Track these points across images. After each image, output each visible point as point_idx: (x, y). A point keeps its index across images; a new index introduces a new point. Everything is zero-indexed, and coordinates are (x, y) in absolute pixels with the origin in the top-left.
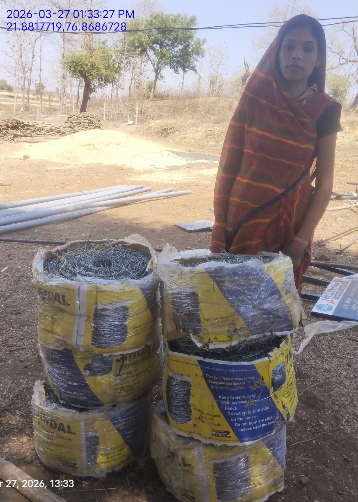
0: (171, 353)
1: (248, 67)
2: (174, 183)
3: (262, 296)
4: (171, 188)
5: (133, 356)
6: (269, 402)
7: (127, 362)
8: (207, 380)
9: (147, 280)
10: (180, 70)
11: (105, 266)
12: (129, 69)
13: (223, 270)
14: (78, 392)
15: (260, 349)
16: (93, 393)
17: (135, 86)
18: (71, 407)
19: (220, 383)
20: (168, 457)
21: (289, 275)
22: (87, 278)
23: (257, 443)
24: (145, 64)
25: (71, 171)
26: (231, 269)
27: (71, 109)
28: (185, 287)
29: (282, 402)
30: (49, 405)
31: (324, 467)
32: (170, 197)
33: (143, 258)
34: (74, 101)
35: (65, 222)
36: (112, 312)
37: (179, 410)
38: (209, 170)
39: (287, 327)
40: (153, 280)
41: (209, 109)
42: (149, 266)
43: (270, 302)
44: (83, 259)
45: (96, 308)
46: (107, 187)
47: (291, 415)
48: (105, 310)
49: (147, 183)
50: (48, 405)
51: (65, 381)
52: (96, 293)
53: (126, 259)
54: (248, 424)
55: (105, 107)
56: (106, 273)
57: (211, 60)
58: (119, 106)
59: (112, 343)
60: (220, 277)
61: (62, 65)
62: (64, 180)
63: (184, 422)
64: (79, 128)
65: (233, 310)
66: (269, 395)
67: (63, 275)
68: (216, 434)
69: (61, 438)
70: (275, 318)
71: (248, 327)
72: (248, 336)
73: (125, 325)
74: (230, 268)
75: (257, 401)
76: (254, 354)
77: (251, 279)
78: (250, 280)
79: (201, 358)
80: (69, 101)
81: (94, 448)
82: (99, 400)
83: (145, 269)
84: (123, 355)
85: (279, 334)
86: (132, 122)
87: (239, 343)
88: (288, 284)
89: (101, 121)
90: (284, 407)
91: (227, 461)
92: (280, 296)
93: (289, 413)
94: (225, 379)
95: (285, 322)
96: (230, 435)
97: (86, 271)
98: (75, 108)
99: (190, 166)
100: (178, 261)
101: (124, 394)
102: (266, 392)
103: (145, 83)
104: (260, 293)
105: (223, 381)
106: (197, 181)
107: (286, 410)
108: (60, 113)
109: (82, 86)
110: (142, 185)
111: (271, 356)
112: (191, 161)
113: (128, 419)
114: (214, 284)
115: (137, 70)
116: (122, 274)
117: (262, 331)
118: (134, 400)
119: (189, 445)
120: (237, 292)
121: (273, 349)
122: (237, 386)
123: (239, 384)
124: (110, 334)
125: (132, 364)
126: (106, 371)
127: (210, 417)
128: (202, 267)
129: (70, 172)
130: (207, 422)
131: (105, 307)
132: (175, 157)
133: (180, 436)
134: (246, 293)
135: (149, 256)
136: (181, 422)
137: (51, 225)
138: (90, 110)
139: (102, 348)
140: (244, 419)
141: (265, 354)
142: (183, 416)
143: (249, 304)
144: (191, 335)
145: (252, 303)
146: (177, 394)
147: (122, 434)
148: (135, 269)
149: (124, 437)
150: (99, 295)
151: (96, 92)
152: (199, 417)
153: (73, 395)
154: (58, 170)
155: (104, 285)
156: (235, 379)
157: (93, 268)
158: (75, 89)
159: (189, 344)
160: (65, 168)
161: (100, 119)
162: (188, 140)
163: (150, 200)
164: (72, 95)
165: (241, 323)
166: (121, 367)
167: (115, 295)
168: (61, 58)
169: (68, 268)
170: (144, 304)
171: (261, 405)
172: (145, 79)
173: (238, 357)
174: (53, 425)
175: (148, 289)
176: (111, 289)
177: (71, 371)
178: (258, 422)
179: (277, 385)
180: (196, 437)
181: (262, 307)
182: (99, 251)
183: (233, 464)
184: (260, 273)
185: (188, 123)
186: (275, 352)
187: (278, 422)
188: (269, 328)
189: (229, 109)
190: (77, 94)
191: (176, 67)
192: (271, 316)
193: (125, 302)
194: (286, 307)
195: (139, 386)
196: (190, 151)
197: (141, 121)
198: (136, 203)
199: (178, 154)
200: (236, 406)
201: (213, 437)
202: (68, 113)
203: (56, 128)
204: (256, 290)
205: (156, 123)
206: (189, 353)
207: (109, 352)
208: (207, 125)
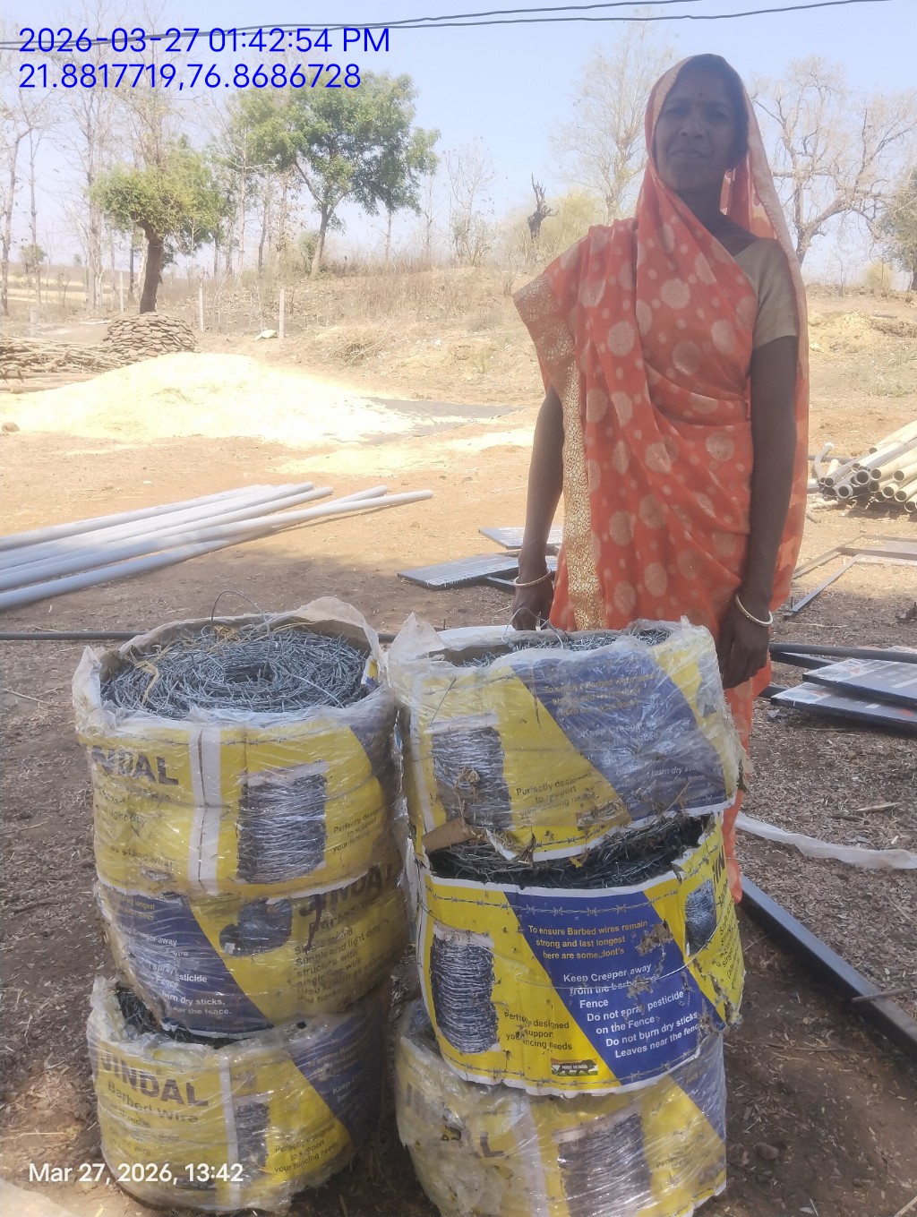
0: (438, 881)
1: (542, 195)
2: (387, 474)
3: (652, 724)
4: (381, 488)
5: (340, 898)
6: (683, 978)
7: (327, 914)
8: (531, 939)
9: (368, 707)
10: (381, 205)
11: (259, 679)
12: (255, 205)
13: (555, 667)
14: (208, 998)
15: (651, 851)
16: (246, 999)
17: (273, 246)
18: (191, 1039)
19: (565, 945)
20: (445, 1138)
21: (710, 669)
22: (217, 712)
23: (660, 1082)
24: (293, 192)
25: (128, 458)
26: (575, 663)
27: (117, 307)
28: (465, 716)
29: (713, 978)
30: (136, 1036)
31: (813, 1126)
32: (381, 508)
33: (350, 655)
34: (122, 286)
35: (122, 582)
36: (285, 792)
37: (466, 1021)
38: (468, 441)
39: (714, 795)
40: (383, 704)
41: (456, 296)
42: (367, 674)
43: (672, 738)
44: (200, 665)
45: (246, 785)
46: (219, 492)
47: (734, 1006)
48: (266, 787)
49: (321, 478)
50: (132, 1039)
51: (173, 975)
52: (242, 746)
53: (308, 658)
54: (638, 1037)
55: (201, 297)
56: (262, 695)
57: (453, 180)
58: (235, 295)
59: (289, 868)
60: (550, 686)
61: (88, 200)
62: (110, 481)
63: (480, 1049)
64: (140, 351)
65: (584, 764)
66: (681, 961)
67: (154, 709)
68: (561, 1069)
69: (170, 1118)
70: (685, 774)
71: (624, 801)
72: (624, 824)
73: (320, 822)
74: (574, 661)
75: (654, 979)
76: (639, 867)
77: (624, 684)
78: (622, 688)
79: (513, 888)
80: (108, 287)
81: (256, 1135)
82: (261, 1013)
83: (358, 680)
84: (317, 896)
85: (694, 812)
86: (271, 332)
87: (604, 842)
88: (708, 691)
89: (194, 332)
90: (717, 989)
91: (590, 1132)
92: (693, 721)
93: (729, 1003)
94: (576, 932)
95: (709, 784)
96: (596, 1068)
97: (211, 695)
98: (124, 303)
99: (420, 433)
100: (442, 656)
101: (323, 993)
102: (675, 957)
103: (297, 237)
104: (648, 717)
105: (572, 938)
106: (441, 466)
107: (721, 997)
108: (88, 317)
109: (140, 250)
110: (308, 484)
111: (681, 869)
112: (423, 420)
113: (336, 1054)
114: (536, 704)
115: (276, 208)
116: (303, 696)
117: (657, 808)
118: (348, 1006)
119: (496, 1104)
120: (591, 718)
121: (684, 850)
122: (608, 948)
123: (611, 942)
124: (282, 847)
125: (340, 916)
126: (276, 939)
127: (542, 1029)
128: (503, 664)
129: (123, 460)
130: (537, 1044)
131: (268, 780)
132: (382, 413)
133: (471, 1084)
134: (614, 719)
135: (365, 649)
136: (473, 1050)
137: (87, 592)
138: (164, 306)
139: (266, 883)
140: (627, 1026)
141: (665, 864)
142: (476, 1034)
143: (622, 746)
144: (488, 832)
145: (629, 741)
146: (458, 981)
147: (323, 1092)
148: (334, 682)
149: (329, 1099)
150: (251, 751)
151: (176, 264)
152: (518, 1034)
153: (194, 1007)
154: (92, 457)
155: (263, 726)
156: (601, 931)
157: (228, 686)
158: (122, 258)
159: (481, 855)
160: (111, 451)
161: (190, 328)
162: (411, 371)
163: (331, 517)
164: (117, 273)
165: (606, 793)
166: (313, 929)
167: (292, 748)
168: (84, 183)
169: (165, 690)
170: (364, 765)
171: (665, 988)
172: (295, 227)
173: (603, 877)
174: (150, 1088)
175: (371, 730)
176: (281, 736)
177: (190, 948)
178: (660, 1031)
179: (699, 936)
180: (512, 1081)
181: (654, 751)
182: (239, 644)
183: (607, 1140)
184: (644, 670)
185: (408, 331)
186: (689, 858)
187: (707, 1026)
188: (672, 799)
189: (505, 294)
190: (129, 270)
191: (369, 199)
192: (674, 770)
193: (316, 765)
194: (708, 748)
195: (360, 970)
196: (418, 396)
197: (292, 328)
198: (297, 526)
199: (390, 404)
200: (605, 996)
201: (554, 1077)
202: (110, 315)
203: (81, 353)
204: (636, 712)
205: (331, 334)
206: (482, 879)
207: (284, 892)
208: (455, 333)
